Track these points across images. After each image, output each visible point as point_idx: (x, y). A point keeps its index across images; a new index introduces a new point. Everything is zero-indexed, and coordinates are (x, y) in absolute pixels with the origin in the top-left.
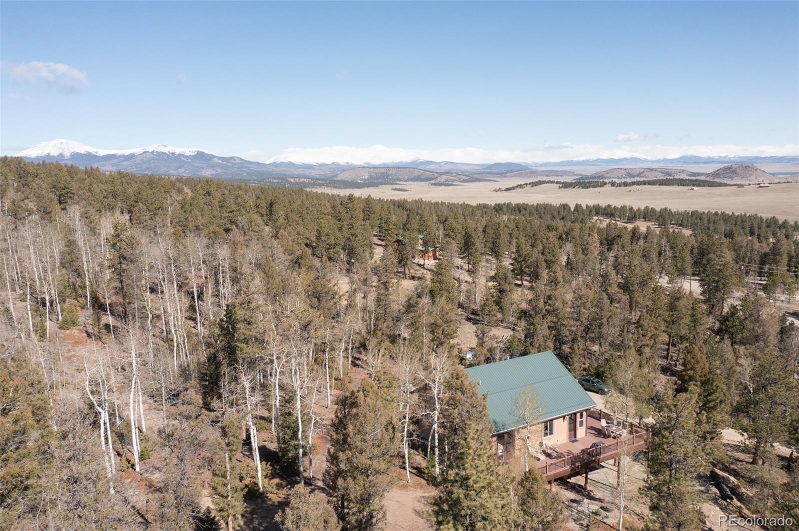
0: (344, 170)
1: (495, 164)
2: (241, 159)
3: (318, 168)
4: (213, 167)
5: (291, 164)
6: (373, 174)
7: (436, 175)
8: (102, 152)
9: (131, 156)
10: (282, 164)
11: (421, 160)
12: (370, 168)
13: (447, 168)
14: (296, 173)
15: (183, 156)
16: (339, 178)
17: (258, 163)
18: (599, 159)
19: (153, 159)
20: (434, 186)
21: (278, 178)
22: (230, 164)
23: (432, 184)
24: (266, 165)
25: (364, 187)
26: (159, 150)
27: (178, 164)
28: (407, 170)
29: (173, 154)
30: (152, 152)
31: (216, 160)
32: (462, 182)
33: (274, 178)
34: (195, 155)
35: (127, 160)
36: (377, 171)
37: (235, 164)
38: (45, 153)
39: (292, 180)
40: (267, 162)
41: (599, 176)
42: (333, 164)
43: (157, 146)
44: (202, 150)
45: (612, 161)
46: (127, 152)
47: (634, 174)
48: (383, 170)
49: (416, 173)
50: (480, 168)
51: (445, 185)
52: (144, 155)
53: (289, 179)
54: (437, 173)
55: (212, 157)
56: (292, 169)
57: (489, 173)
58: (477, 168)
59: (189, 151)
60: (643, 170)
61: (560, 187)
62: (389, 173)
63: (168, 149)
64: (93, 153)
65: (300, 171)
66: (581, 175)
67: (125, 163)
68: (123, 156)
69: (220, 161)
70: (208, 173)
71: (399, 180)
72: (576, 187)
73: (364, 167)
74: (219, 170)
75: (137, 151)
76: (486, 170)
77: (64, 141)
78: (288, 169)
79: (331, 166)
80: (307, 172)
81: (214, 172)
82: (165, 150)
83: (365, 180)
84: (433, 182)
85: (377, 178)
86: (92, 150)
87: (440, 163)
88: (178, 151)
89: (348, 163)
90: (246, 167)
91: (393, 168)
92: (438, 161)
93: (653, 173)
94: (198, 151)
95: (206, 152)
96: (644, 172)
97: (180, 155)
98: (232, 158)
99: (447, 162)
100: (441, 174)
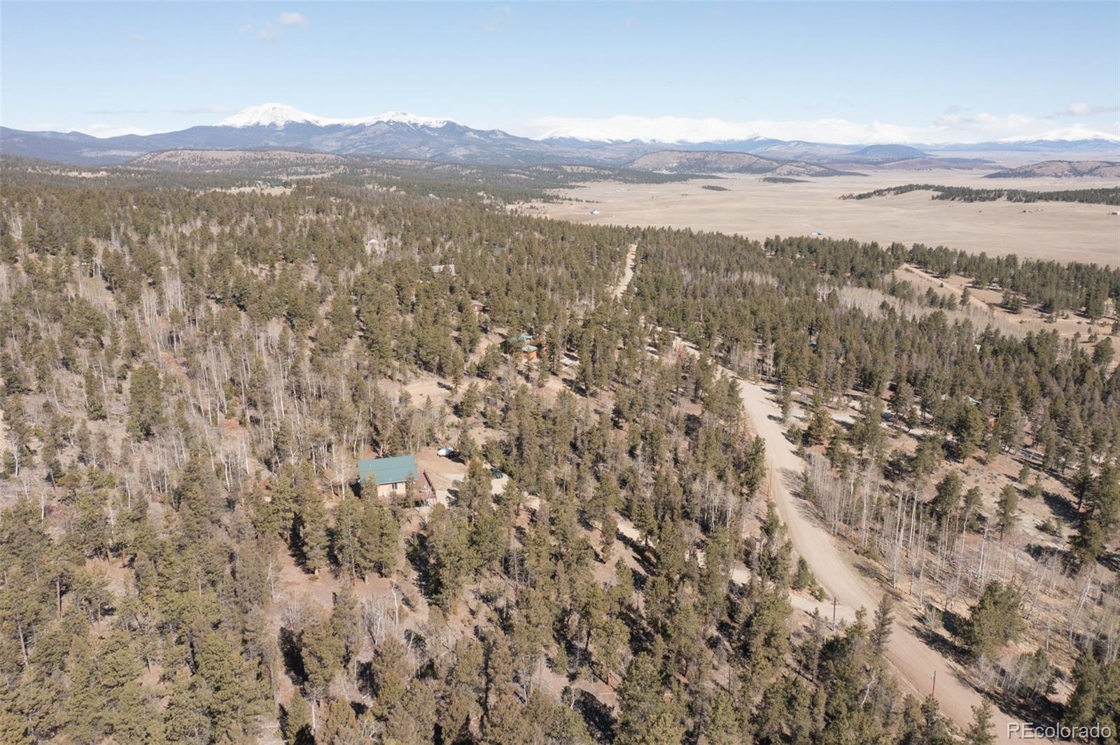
0: (646, 153)
1: (872, 147)
2: (505, 134)
3: (610, 148)
4: (466, 144)
5: (574, 142)
6: (684, 160)
7: (775, 164)
8: (324, 122)
9: (361, 128)
10: (562, 141)
11: (762, 139)
12: (681, 152)
13: (799, 150)
14: (578, 155)
15: (429, 128)
16: (636, 166)
17: (526, 140)
18: (1042, 141)
19: (389, 132)
20: (766, 183)
21: (549, 166)
22: (488, 141)
23: (765, 180)
24: (537, 142)
25: (666, 181)
26: (396, 119)
27: (421, 139)
28: (734, 156)
29: (415, 125)
30: (388, 123)
31: (471, 134)
32: (813, 175)
33: (544, 166)
34: (443, 128)
35: (355, 133)
36: (690, 156)
37: (495, 140)
38: (254, 122)
39: (568, 169)
40: (540, 138)
41: (1026, 172)
42: (633, 141)
43: (393, 113)
44: (453, 121)
45: (1062, 144)
46: (356, 122)
47: (1084, 170)
48: (698, 155)
49: (746, 160)
50: (850, 152)
51: (784, 181)
52: (378, 126)
53: (565, 167)
54: (777, 161)
55: (466, 129)
56: (574, 149)
57: (857, 162)
58: (844, 151)
59: (436, 121)
60: (1098, 164)
61: (933, 198)
62: (707, 159)
63: (409, 118)
64: (313, 122)
65: (584, 153)
66: (1001, 168)
67: (352, 137)
68: (351, 127)
69: (477, 136)
70: (459, 153)
71: (720, 170)
72: (957, 199)
73: (672, 151)
74: (475, 149)
75: (369, 120)
76: (857, 156)
77: (278, 105)
78: (569, 149)
79: (630, 146)
80: (594, 155)
81: (467, 152)
82: (404, 120)
83: (671, 169)
84: (769, 175)
85: (690, 167)
86: (311, 118)
87: (790, 142)
88: (421, 121)
89: (654, 141)
90: (511, 145)
91: (714, 152)
92: (787, 140)
93: (1113, 169)
94: (448, 122)
95: (459, 123)
96: (1099, 167)
97: (423, 126)
98: (493, 132)
99: (799, 142)
100: (783, 162)
